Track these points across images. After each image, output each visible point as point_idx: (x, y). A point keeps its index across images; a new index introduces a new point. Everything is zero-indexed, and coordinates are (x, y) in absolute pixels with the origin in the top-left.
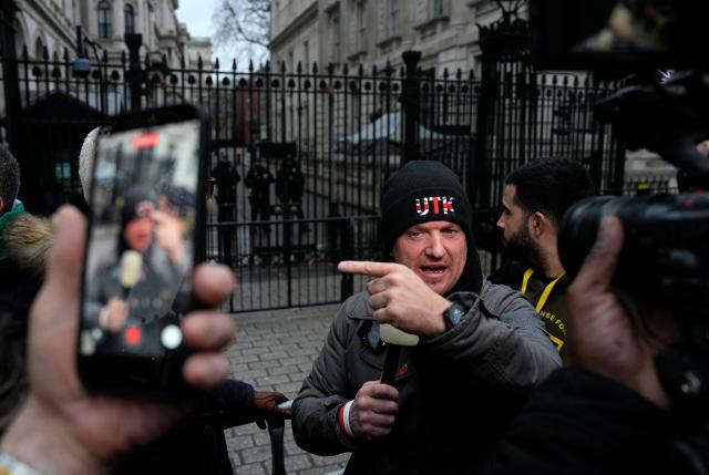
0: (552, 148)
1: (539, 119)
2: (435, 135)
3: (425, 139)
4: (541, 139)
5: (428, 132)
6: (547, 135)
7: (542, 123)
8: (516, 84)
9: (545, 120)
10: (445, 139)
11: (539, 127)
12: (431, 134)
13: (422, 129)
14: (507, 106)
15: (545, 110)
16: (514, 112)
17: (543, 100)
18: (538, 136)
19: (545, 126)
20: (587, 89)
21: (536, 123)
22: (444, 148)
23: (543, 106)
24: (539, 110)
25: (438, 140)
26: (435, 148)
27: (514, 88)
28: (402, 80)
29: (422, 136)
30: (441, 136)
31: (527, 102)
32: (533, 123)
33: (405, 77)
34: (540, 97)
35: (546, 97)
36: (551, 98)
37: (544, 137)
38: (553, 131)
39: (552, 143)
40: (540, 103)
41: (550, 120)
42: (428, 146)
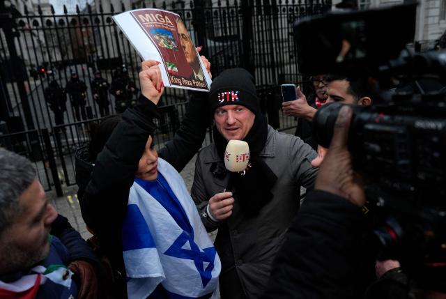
0: (289, 44)
1: (280, 26)
2: (217, 44)
3: (211, 47)
4: (282, 39)
5: (212, 42)
6: (285, 36)
7: (282, 28)
8: (264, 6)
9: (283, 26)
10: (223, 46)
11: (280, 31)
12: (215, 44)
13: (208, 41)
14: (260, 19)
15: (283, 19)
16: (264, 22)
17: (281, 14)
18: (280, 38)
19: (283, 30)
20: (306, 5)
21: (278, 29)
22: (224, 51)
23: (281, 17)
24: (279, 20)
25: (219, 47)
26: (218, 51)
27: (263, 8)
28: (192, 10)
29: (209, 45)
30: (221, 44)
31: (272, 17)
32: (276, 29)
33: (193, 8)
34: (279, 13)
35: (282, 13)
36: (286, 13)
37: (284, 37)
38: (289, 34)
39: (289, 41)
40: (279, 16)
41: (286, 26)
42: (213, 51)
